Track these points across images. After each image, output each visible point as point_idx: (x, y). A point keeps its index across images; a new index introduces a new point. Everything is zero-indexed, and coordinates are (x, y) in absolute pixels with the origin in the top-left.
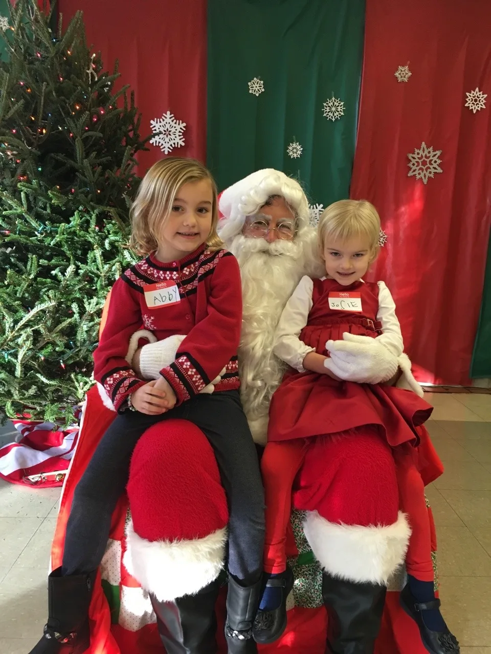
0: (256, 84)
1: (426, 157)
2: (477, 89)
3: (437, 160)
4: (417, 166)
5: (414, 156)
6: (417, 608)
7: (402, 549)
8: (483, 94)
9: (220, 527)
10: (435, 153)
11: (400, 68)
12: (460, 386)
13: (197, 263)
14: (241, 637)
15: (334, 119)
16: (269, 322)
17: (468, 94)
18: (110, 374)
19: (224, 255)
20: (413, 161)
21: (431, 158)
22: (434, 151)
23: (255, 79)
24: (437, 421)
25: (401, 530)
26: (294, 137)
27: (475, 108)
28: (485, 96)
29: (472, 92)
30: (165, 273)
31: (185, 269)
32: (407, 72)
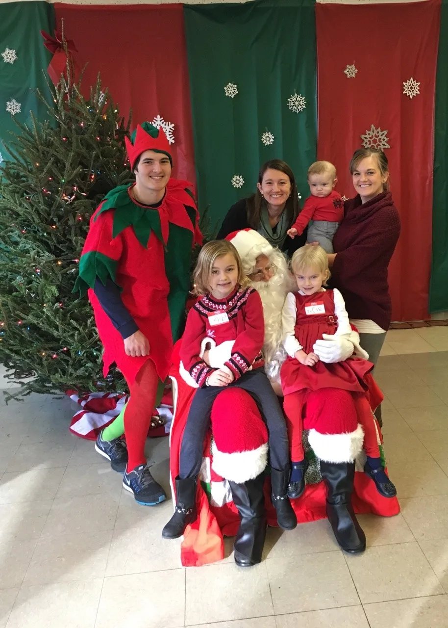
0: (230, 88)
1: (376, 136)
2: (412, 79)
3: (385, 138)
4: (369, 145)
5: (365, 136)
6: (373, 473)
7: (361, 444)
8: (417, 82)
9: (264, 443)
10: (383, 133)
11: (348, 66)
12: (422, 321)
13: (235, 297)
14: (282, 498)
15: (298, 112)
16: (277, 325)
17: (404, 83)
18: (194, 366)
19: (251, 292)
20: (366, 141)
21: (380, 137)
22: (382, 131)
23: (230, 84)
24: (401, 355)
25: (359, 434)
26: (266, 128)
27: (411, 94)
28: (419, 84)
29: (408, 81)
30: (219, 306)
31: (230, 302)
32: (353, 69)
